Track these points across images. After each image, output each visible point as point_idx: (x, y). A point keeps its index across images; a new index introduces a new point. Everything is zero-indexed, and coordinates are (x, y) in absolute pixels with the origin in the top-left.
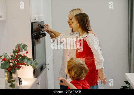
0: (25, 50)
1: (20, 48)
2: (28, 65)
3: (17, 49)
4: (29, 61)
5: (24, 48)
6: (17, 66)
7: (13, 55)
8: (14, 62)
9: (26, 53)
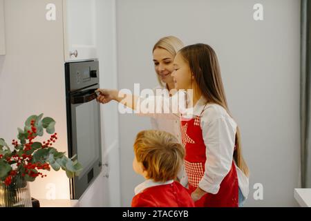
0: (48, 131)
1: (36, 126)
2: (57, 169)
3: (30, 128)
4: (59, 160)
5: (45, 127)
6: (29, 172)
7: (19, 143)
8: (22, 160)
9: (51, 140)
